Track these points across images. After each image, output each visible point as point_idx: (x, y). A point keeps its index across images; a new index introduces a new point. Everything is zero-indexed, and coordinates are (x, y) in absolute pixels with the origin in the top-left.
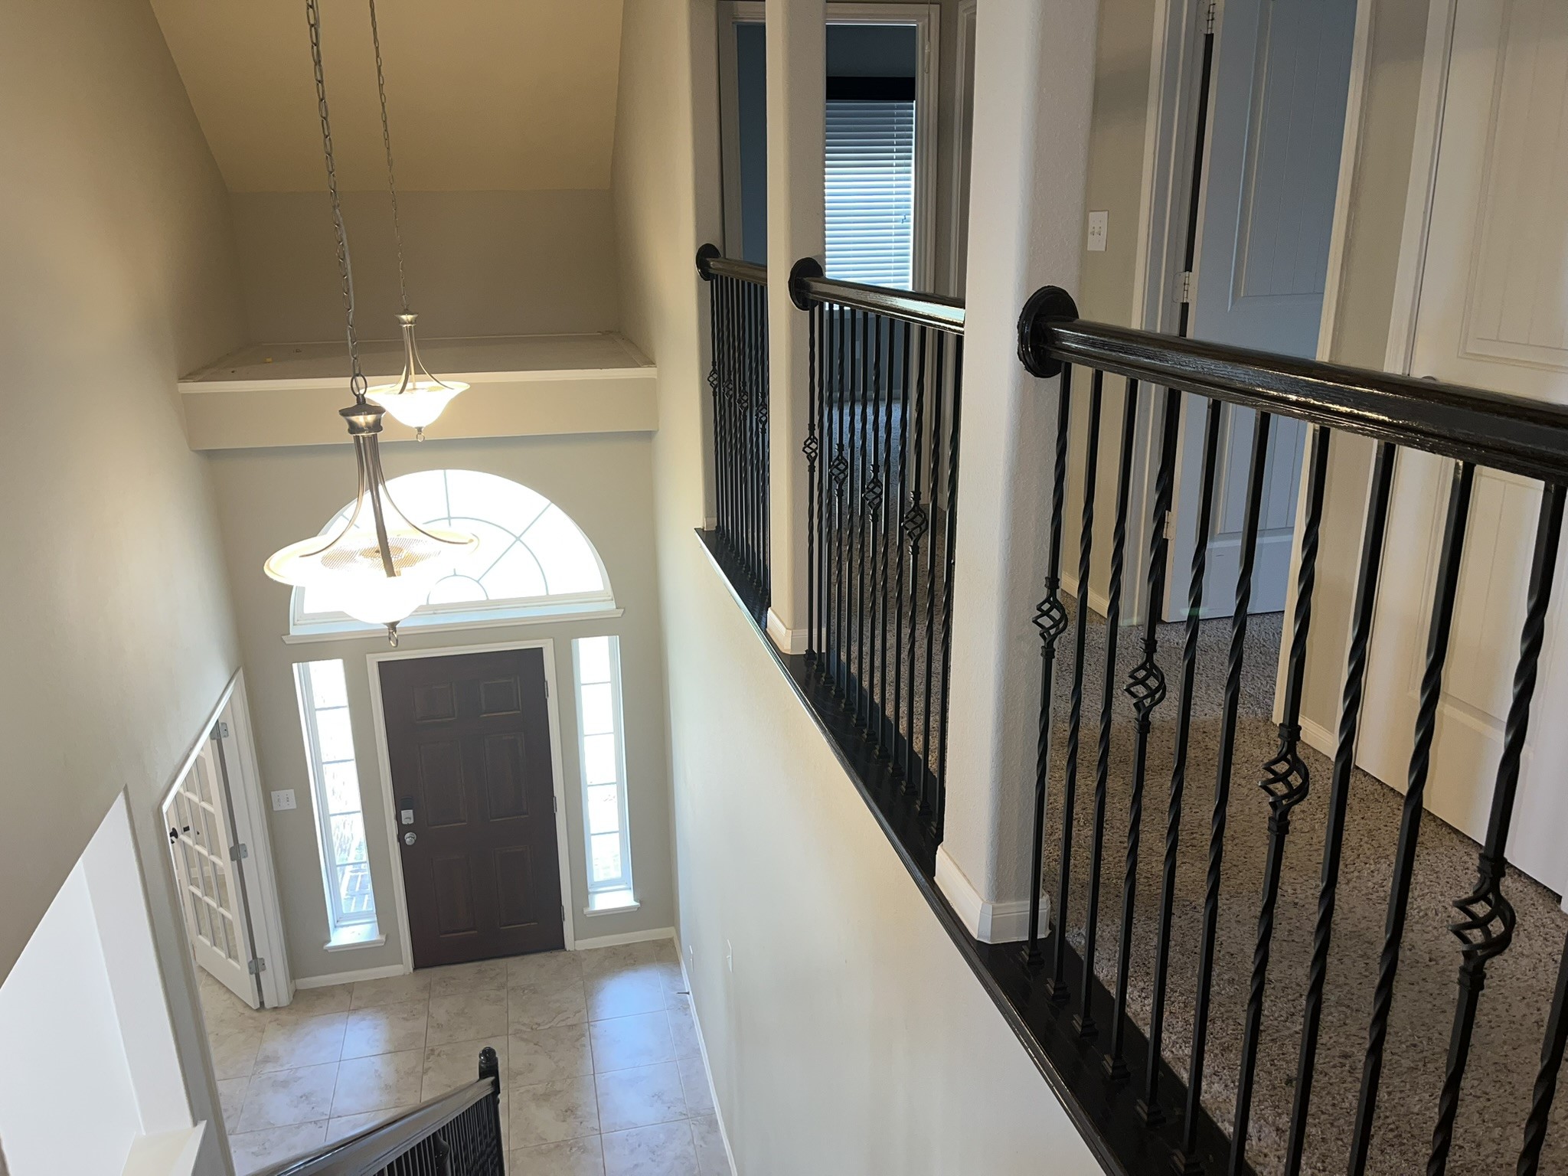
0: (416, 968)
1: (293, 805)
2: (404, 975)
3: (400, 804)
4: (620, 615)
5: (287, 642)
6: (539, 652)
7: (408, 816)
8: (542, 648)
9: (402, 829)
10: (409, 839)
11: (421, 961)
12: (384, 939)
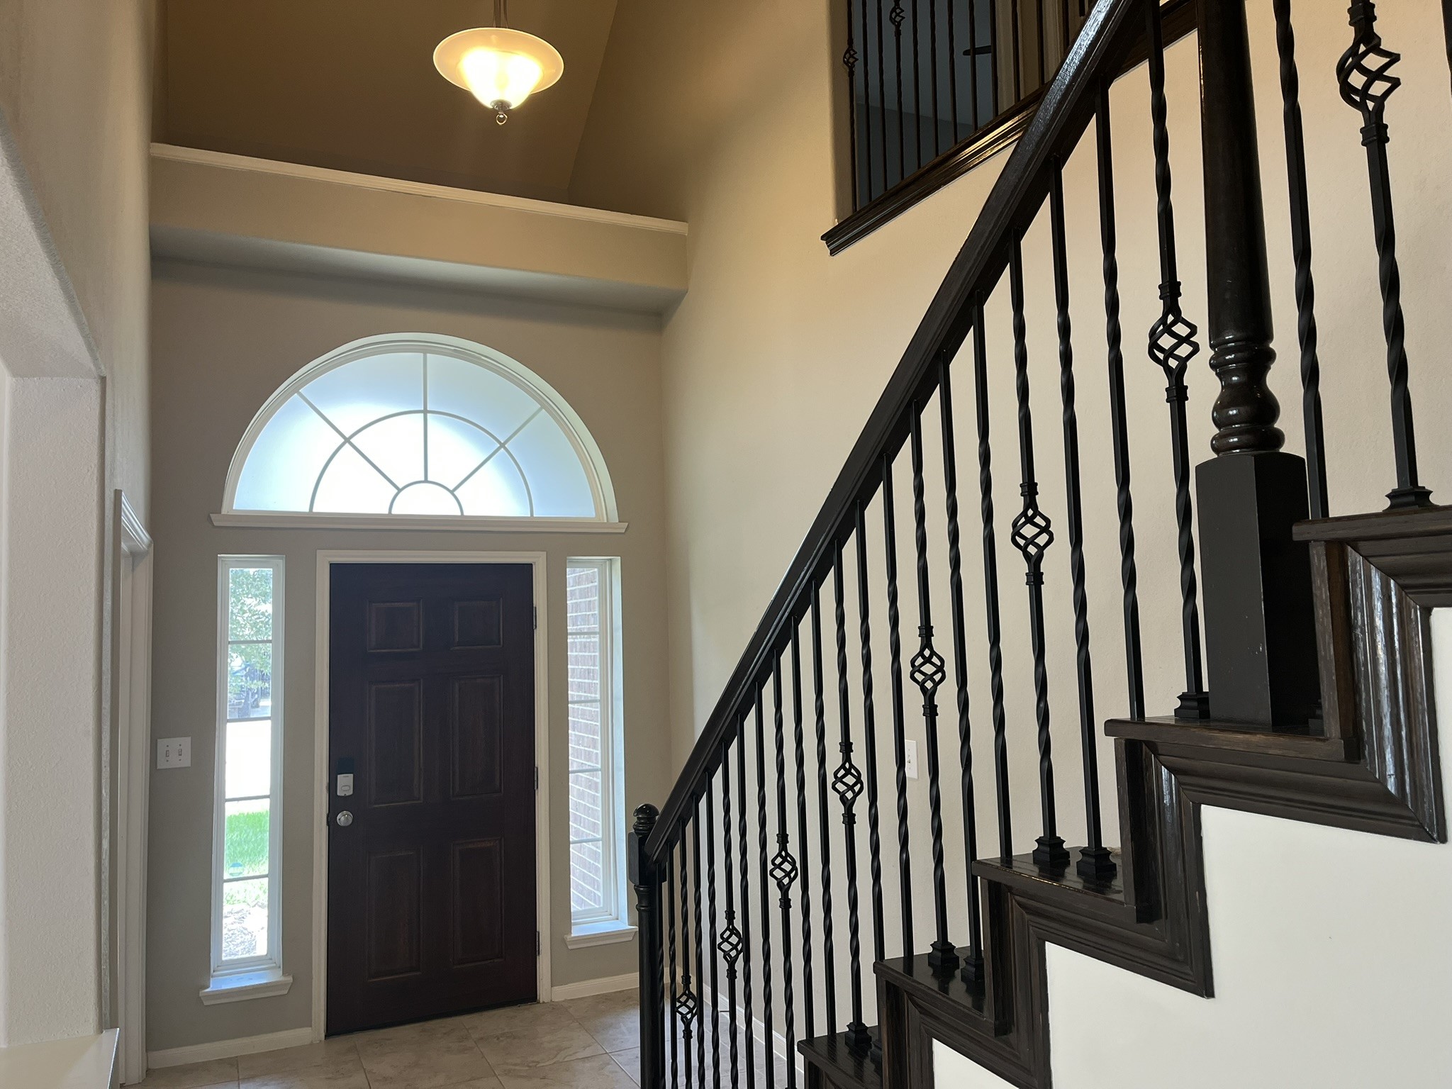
0: (327, 1036)
1: (186, 761)
2: (312, 1044)
3: (336, 768)
4: (623, 531)
5: (215, 524)
6: (527, 569)
7: (345, 784)
8: (530, 566)
9: (336, 804)
10: (343, 818)
11: (338, 1025)
12: (290, 979)
